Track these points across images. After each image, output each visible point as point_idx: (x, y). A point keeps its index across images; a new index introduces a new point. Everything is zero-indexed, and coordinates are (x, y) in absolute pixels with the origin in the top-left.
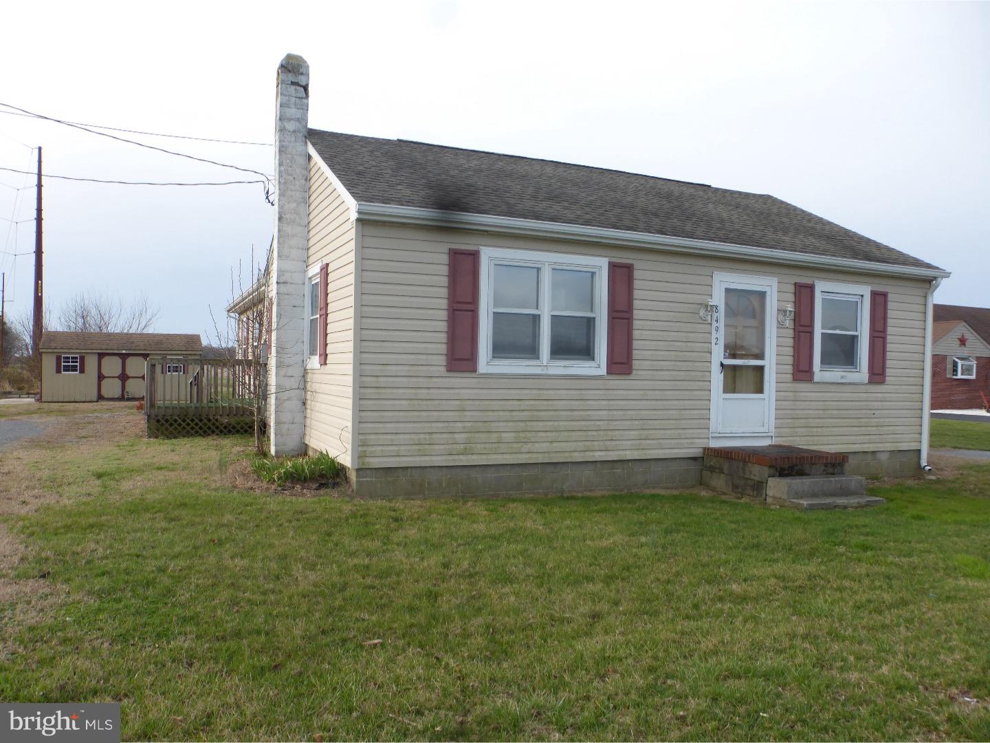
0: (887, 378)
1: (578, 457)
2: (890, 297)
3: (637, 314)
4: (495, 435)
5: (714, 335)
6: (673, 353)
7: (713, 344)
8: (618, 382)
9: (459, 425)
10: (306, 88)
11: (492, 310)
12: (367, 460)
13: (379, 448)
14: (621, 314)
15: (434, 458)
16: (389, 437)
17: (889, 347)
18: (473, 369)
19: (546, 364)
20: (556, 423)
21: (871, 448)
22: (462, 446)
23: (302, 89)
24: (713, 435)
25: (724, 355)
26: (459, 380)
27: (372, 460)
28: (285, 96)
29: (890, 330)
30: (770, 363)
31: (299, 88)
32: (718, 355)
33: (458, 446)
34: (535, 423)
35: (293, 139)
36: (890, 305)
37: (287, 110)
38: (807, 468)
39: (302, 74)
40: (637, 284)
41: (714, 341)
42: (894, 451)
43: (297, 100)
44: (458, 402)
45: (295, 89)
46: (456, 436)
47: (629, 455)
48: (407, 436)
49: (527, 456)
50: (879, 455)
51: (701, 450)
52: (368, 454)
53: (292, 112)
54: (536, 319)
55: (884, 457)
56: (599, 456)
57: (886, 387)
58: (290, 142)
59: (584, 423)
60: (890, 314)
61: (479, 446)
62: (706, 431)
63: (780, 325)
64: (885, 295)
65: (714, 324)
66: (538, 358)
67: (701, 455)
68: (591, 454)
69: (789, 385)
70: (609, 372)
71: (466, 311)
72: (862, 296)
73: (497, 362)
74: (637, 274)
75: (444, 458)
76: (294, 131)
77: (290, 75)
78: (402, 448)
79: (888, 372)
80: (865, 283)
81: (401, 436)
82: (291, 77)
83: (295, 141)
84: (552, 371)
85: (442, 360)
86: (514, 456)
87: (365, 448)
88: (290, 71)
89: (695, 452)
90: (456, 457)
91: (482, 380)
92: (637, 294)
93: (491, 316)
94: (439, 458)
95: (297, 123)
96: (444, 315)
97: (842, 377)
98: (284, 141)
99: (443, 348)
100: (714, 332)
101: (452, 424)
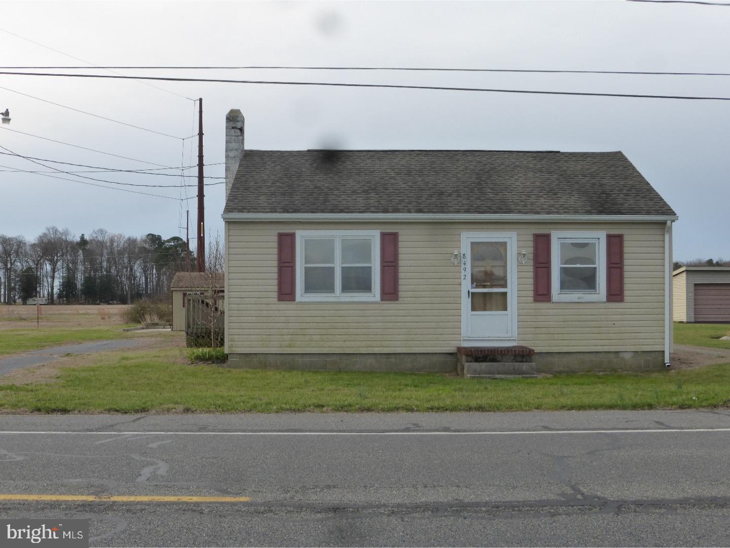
0: (625, 298)
1: (363, 351)
2: (626, 238)
3: (401, 263)
4: (307, 337)
5: (463, 273)
6: (430, 286)
7: (462, 279)
8: (390, 306)
9: (286, 330)
10: (241, 130)
11: (304, 265)
12: (233, 349)
13: (240, 343)
14: (390, 264)
15: (272, 349)
16: (246, 337)
17: (626, 274)
18: (294, 300)
19: (338, 295)
20: (347, 330)
21: (613, 349)
22: (288, 343)
23: (239, 131)
24: (464, 339)
25: (472, 286)
26: (286, 306)
27: (237, 349)
28: (229, 136)
29: (626, 262)
30: (512, 290)
31: (236, 130)
32: (466, 286)
33: (285, 343)
34: (333, 330)
35: (234, 162)
36: (626, 244)
37: (230, 144)
38: (499, 358)
39: (238, 121)
40: (401, 244)
41: (463, 277)
42: (637, 352)
43: (236, 137)
44: (284, 318)
45: (235, 131)
46: (285, 337)
47: (399, 350)
48: (255, 337)
49: (329, 349)
50: (621, 355)
51: (456, 348)
52: (234, 346)
53: (234, 145)
54: (332, 270)
55: (628, 356)
56: (377, 350)
57: (624, 304)
58: (232, 163)
59: (366, 330)
60: (626, 250)
61: (298, 343)
62: (459, 336)
63: (520, 264)
64: (620, 237)
65: (463, 266)
66: (334, 292)
67: (456, 351)
68: (371, 349)
69: (531, 305)
70: (383, 299)
71: (288, 267)
72: (599, 239)
73: (308, 295)
74: (400, 238)
75: (278, 349)
76: (234, 157)
77: (231, 123)
78: (253, 343)
79: (626, 293)
80: (601, 229)
81: (252, 337)
82: (232, 124)
83: (235, 163)
84: (342, 300)
85: (275, 295)
86: (320, 349)
87: (232, 343)
88: (231, 121)
89: (452, 349)
90: (285, 349)
91: (299, 306)
92: (401, 250)
93: (304, 268)
94: (275, 349)
95: (236, 152)
96: (276, 270)
97: (579, 298)
98: (228, 164)
99: (276, 288)
100: (463, 271)
101: (282, 330)
